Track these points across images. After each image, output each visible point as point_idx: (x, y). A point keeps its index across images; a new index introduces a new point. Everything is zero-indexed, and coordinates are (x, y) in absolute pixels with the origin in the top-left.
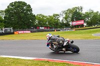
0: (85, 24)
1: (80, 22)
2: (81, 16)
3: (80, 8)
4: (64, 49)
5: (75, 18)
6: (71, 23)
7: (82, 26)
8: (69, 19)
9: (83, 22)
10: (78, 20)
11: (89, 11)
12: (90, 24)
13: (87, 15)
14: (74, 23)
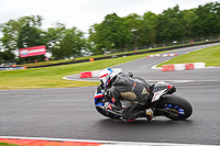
0: (48, 55)
1: (37, 51)
2: (38, 37)
3: (36, 19)
4: (149, 111)
5: (26, 41)
6: (16, 53)
7: (42, 58)
8: (13, 43)
9: (43, 50)
10: (32, 44)
11: (55, 27)
12: (58, 54)
13: (52, 35)
14: (25, 52)
